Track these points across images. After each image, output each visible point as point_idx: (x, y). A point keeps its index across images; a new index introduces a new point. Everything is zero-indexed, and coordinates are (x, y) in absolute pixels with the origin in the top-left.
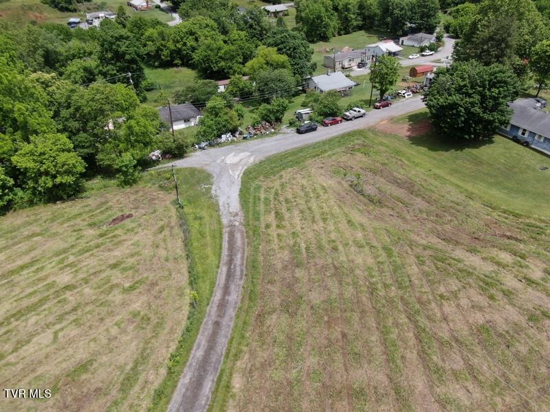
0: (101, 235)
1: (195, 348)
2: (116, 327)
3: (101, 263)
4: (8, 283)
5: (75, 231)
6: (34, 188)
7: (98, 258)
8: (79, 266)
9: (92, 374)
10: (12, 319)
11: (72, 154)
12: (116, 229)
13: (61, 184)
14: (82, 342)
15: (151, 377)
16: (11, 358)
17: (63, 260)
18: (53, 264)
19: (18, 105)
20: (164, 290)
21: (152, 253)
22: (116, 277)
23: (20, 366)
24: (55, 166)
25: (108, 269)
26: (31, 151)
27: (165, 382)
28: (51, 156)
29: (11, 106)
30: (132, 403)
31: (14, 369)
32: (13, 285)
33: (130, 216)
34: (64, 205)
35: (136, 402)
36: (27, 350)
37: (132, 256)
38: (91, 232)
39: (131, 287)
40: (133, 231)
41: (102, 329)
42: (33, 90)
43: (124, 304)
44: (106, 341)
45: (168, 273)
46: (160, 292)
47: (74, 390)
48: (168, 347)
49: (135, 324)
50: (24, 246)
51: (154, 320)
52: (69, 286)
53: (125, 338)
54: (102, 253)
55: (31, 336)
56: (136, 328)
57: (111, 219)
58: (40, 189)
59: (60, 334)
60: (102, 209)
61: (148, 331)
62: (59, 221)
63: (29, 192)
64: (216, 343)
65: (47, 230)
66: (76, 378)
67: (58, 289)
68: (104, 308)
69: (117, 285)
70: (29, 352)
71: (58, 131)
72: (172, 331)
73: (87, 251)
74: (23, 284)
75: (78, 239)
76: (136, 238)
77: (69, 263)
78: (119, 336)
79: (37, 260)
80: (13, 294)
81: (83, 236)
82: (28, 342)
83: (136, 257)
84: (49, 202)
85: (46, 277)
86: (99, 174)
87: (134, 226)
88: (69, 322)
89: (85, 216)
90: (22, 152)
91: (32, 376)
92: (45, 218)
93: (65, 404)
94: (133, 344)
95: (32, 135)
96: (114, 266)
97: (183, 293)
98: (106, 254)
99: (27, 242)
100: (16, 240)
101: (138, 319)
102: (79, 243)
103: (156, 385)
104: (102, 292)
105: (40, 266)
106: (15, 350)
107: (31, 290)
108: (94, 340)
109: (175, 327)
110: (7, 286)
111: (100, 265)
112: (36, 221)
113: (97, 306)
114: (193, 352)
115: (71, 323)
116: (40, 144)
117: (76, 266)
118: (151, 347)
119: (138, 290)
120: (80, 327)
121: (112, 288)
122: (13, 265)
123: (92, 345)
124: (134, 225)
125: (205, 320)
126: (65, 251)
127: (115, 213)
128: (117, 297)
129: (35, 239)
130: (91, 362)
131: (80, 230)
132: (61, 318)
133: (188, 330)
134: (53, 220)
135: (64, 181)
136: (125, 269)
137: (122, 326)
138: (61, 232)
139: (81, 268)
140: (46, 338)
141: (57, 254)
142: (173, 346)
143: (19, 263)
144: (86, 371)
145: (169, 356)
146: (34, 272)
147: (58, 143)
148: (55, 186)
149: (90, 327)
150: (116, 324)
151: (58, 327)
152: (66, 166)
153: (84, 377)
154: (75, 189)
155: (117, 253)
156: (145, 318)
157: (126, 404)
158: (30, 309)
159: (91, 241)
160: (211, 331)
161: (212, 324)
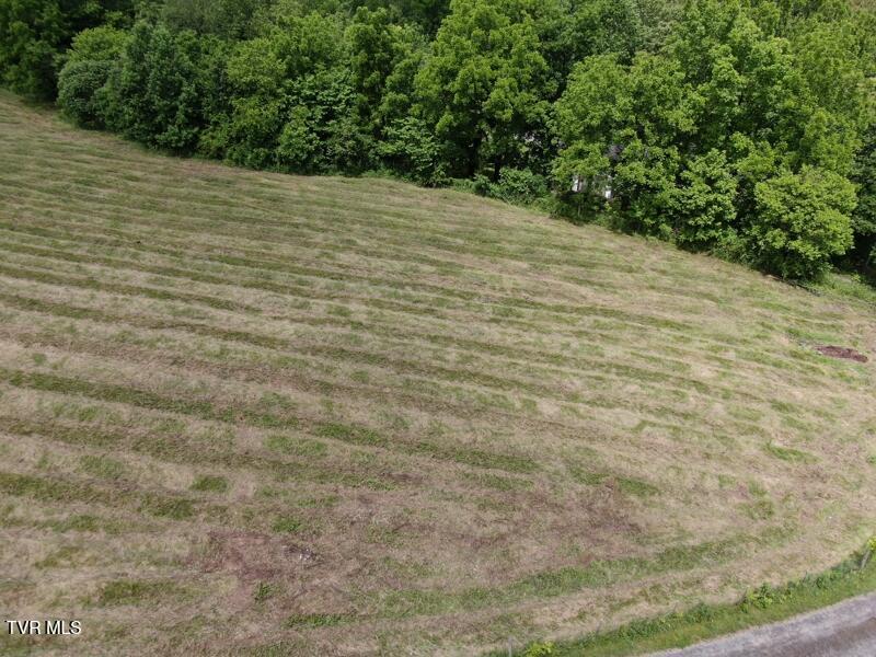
0: (795, 355)
1: (807, 616)
2: (717, 482)
3: (765, 388)
4: (640, 329)
5: (763, 324)
6: (755, 240)
7: (766, 380)
8: (733, 371)
9: (645, 504)
10: (614, 370)
11: (844, 217)
12: (825, 361)
13: (795, 253)
14: (663, 460)
15: (709, 584)
16: (582, 408)
17: (720, 348)
18: (703, 345)
19: (822, 113)
20: (829, 498)
21: (854, 434)
22: (772, 422)
23: (582, 423)
24: (806, 222)
25: (769, 404)
26: (788, 186)
27: (723, 608)
28: (811, 205)
29: (811, 110)
30: (659, 585)
31: (576, 420)
32: (642, 335)
33: (862, 359)
34: (775, 284)
35: (665, 589)
36: (602, 413)
37: (818, 413)
38: (785, 342)
39: (780, 451)
40: (848, 381)
41: (698, 466)
42: (860, 100)
43: (751, 463)
44: (691, 486)
45: (857, 480)
46: (820, 495)
47: (611, 501)
48: (767, 573)
49: (744, 501)
50: (687, 301)
51: (778, 521)
52: (700, 384)
53: (716, 504)
54: (776, 377)
55: (618, 403)
56: (741, 506)
57: (827, 344)
58: (761, 243)
59: (647, 429)
60: (824, 322)
61: (755, 526)
62: (752, 299)
63: (745, 240)
64: (850, 646)
65: (729, 300)
66: (623, 492)
67: (686, 377)
68: (721, 446)
69: (762, 433)
70: (602, 418)
71: (851, 177)
72: (791, 560)
73: (758, 361)
74: (654, 342)
75: (758, 337)
76: (845, 395)
77: (723, 357)
78: (711, 495)
79: (688, 328)
80: (636, 344)
81: (769, 339)
82: (610, 406)
83: (821, 419)
84: (758, 270)
85: (684, 354)
86: (860, 273)
87: (855, 376)
88: (668, 424)
89: (792, 315)
90: (778, 181)
91: (585, 443)
92: (736, 285)
93: (591, 504)
94: (724, 522)
95: (807, 164)
96: (780, 407)
97: (856, 530)
98: (781, 383)
99: (696, 300)
100: (684, 288)
101: (756, 499)
102: (758, 344)
103: (709, 599)
104: (736, 424)
105: (687, 336)
106: (592, 403)
107: (656, 355)
108: (679, 471)
109: (801, 559)
110: (637, 331)
111: (761, 390)
112: (724, 282)
113: (715, 436)
114: (800, 618)
115: (669, 427)
116: (811, 181)
117: (729, 367)
118: (742, 549)
119: (786, 464)
120: (675, 440)
121: (753, 430)
122: (660, 314)
123: (672, 473)
124: (857, 375)
125: (861, 598)
126: (730, 340)
127: (841, 340)
128: (750, 447)
129: (706, 301)
130: (654, 490)
131: (771, 328)
132: (662, 412)
133: (819, 582)
134: (745, 294)
135: (801, 250)
136: (791, 422)
137: (727, 487)
138: (744, 314)
139: (734, 375)
140: (631, 418)
141: (718, 337)
142: (774, 581)
143: (668, 316)
144: (641, 495)
145: (759, 585)
146: (675, 337)
147: (837, 192)
148: (784, 251)
149: (686, 452)
150: (720, 478)
151: (652, 418)
152: (822, 231)
153: (633, 498)
154: (807, 272)
155: (799, 394)
156: (766, 506)
157: (650, 580)
158: (642, 375)
159: (774, 351)
160: (858, 622)
161: (869, 614)
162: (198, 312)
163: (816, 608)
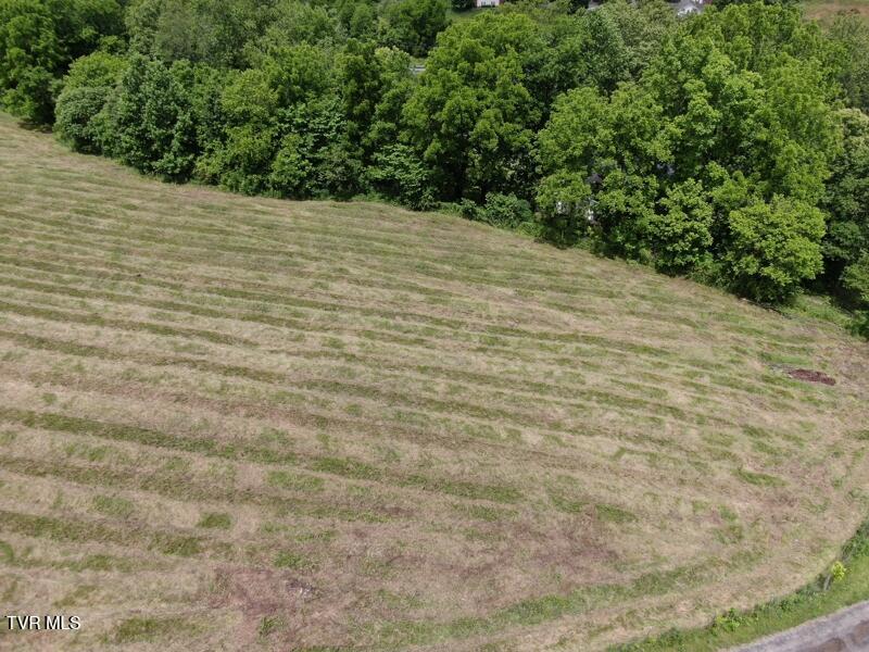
0: (766, 379)
1: (772, 638)
2: (691, 507)
3: (738, 414)
4: (621, 355)
5: (736, 349)
6: (730, 265)
7: (738, 405)
8: (707, 396)
9: (622, 531)
10: (594, 398)
11: (814, 245)
12: (794, 385)
13: (767, 278)
14: (640, 487)
15: (682, 608)
16: (564, 436)
17: (695, 374)
18: (681, 371)
19: (793, 146)
20: (795, 521)
21: (821, 458)
22: (743, 446)
23: (564, 452)
24: (777, 250)
25: (741, 429)
26: (761, 215)
27: (692, 634)
28: (782, 234)
29: (782, 143)
30: (635, 611)
31: (558, 449)
32: (622, 362)
33: (830, 382)
34: (748, 308)
35: (641, 615)
36: (582, 442)
37: (788, 437)
38: (756, 365)
39: (750, 476)
40: (816, 404)
41: (672, 492)
42: (827, 132)
43: (723, 488)
44: (666, 512)
45: (822, 504)
46: (787, 519)
47: (591, 529)
48: (735, 597)
49: (716, 526)
50: (665, 327)
51: (747, 545)
52: (677, 410)
53: (690, 530)
54: (748, 402)
55: (599, 431)
56: (715, 531)
57: (797, 367)
58: (735, 269)
59: (626, 456)
60: (795, 345)
61: (726, 550)
62: (726, 323)
63: (720, 265)
65: (704, 325)
66: (603, 519)
67: (662, 403)
68: (695, 472)
69: (734, 458)
70: (584, 446)
71: (820, 205)
72: (759, 583)
73: (731, 386)
74: (633, 368)
75: (732, 361)
76: (813, 419)
77: (699, 383)
78: (685, 520)
79: (667, 353)
80: (616, 371)
81: (742, 363)
82: (591, 434)
83: (790, 443)
84: (733, 293)
85: (661, 380)
86: (831, 295)
87: (824, 400)
88: (645, 450)
89: (764, 339)
90: (751, 210)
91: (568, 472)
92: (713, 309)
93: (572, 532)
94: (694, 547)
95: (778, 194)
96: (751, 431)
97: (821, 552)
98: (753, 408)
99: (672, 325)
100: (663, 313)
101: (727, 523)
102: (730, 368)
103: (681, 624)
104: (709, 450)
105: (666, 362)
106: (573, 431)
107: (635, 382)
108: (655, 497)
109: (768, 582)
110: (616, 358)
111: (733, 416)
112: (701, 306)
113: (689, 462)
114: (765, 640)
115: (646, 454)
116: (782, 210)
117: (704, 393)
118: (713, 573)
119: (756, 488)
120: (651, 467)
121: (725, 455)
122: (639, 339)
123: (649, 499)
124: (825, 398)
125: (823, 619)
126: (705, 365)
127: (811, 363)
128: (722, 472)
129: (684, 326)
130: (631, 517)
131: (744, 353)
132: (640, 439)
133: (783, 605)
134: (720, 318)
135: (773, 276)
136: (761, 447)
137: (700, 512)
138: (719, 338)
139: (708, 400)
140: (610, 446)
141: (694, 362)
142: (742, 605)
143: (647, 342)
144: (619, 522)
145: (728, 609)
146: (653, 363)
147: (806, 221)
148: (756, 276)
149: (662, 478)
150: (693, 503)
151: (630, 445)
152: (792, 258)
153: (612, 525)
154: (779, 296)
155: (769, 418)
156: (737, 530)
157: (628, 604)
158: (621, 402)
159: (746, 376)
160: (819, 643)
161: (830, 635)
162: (199, 347)
163: (780, 630)
